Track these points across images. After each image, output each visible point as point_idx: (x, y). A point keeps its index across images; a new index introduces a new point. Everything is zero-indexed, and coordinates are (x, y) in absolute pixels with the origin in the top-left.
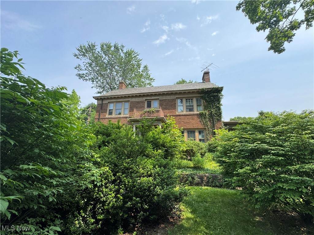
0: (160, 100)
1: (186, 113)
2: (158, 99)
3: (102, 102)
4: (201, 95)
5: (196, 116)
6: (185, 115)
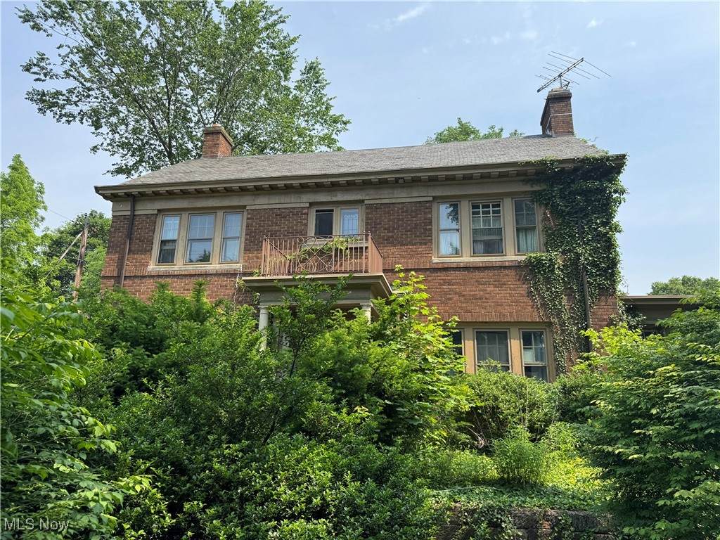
0: (369, 207)
1: (472, 259)
2: (361, 202)
3: (133, 210)
4: (536, 188)
5: (512, 273)
6: (467, 268)
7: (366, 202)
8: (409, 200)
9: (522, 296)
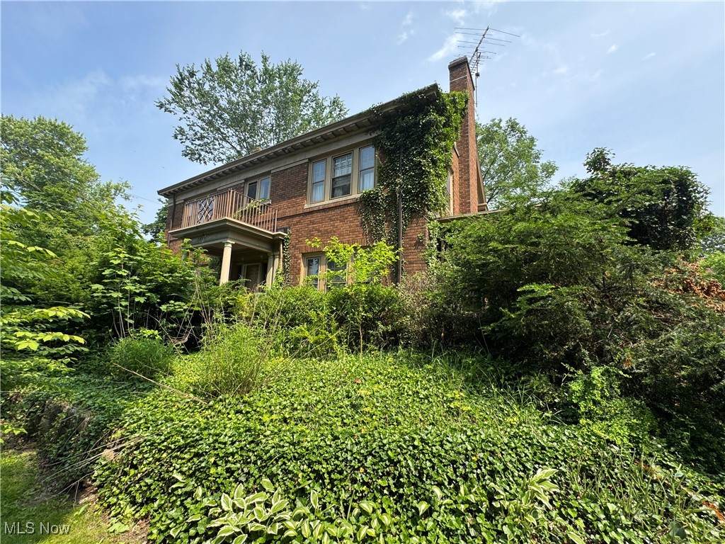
1: (331, 201)
2: (269, 173)
3: (175, 202)
5: (352, 208)
6: (325, 210)
7: (272, 172)
8: (294, 165)
9: (357, 226)
